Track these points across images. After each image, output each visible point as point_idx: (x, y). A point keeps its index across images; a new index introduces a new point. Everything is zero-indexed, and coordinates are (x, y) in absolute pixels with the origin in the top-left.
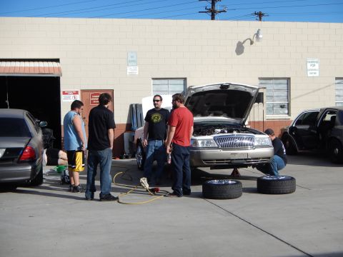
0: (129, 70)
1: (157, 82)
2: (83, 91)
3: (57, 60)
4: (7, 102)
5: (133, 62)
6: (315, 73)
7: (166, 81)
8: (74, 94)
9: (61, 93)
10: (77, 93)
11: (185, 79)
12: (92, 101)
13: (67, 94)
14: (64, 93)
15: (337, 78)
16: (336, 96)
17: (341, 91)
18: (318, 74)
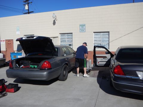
0: (17, 33)
2: (6, 40)
5: (18, 30)
10: (4, 41)
12: (8, 43)
14: (1, 41)
15: (94, 32)
16: (94, 40)
17: (97, 38)
18: (84, 31)
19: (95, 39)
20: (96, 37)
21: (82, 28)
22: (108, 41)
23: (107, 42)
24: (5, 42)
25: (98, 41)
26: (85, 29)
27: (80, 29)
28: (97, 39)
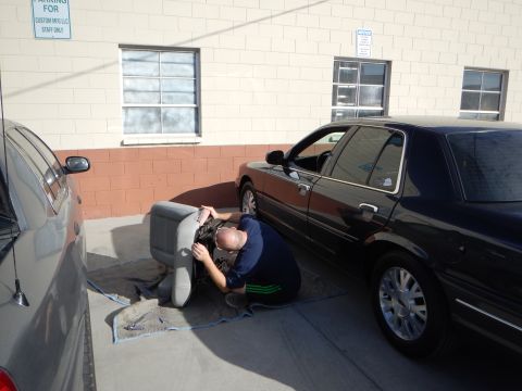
6: (57, 30)
15: (120, 46)
16: (125, 91)
17: (139, 81)
18: (65, 34)
19: (129, 83)
20: (132, 71)
21: (47, 15)
22: (192, 97)
23: (188, 101)
25: (144, 95)
26: (68, 21)
27: (35, 20)
28: (139, 84)
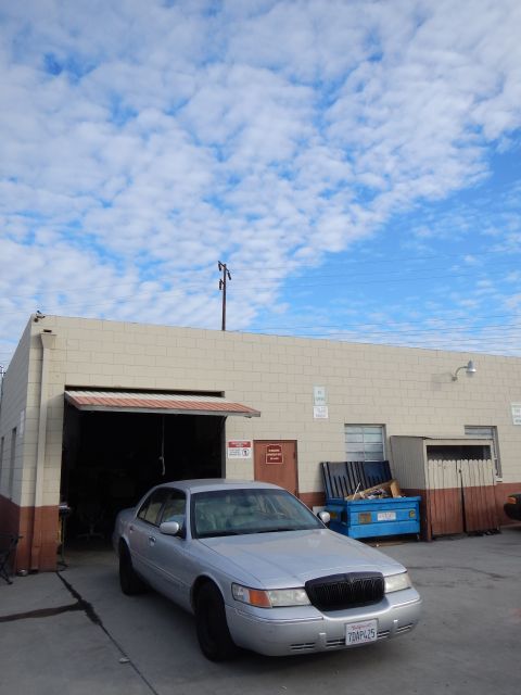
0: (316, 411)
1: (350, 430)
2: (256, 442)
3: (219, 394)
4: (162, 458)
5: (321, 400)
7: (359, 429)
8: (245, 446)
9: (227, 445)
10: (248, 445)
11: (383, 426)
12: (269, 457)
13: (234, 446)
14: (231, 445)
24: (250, 450)
